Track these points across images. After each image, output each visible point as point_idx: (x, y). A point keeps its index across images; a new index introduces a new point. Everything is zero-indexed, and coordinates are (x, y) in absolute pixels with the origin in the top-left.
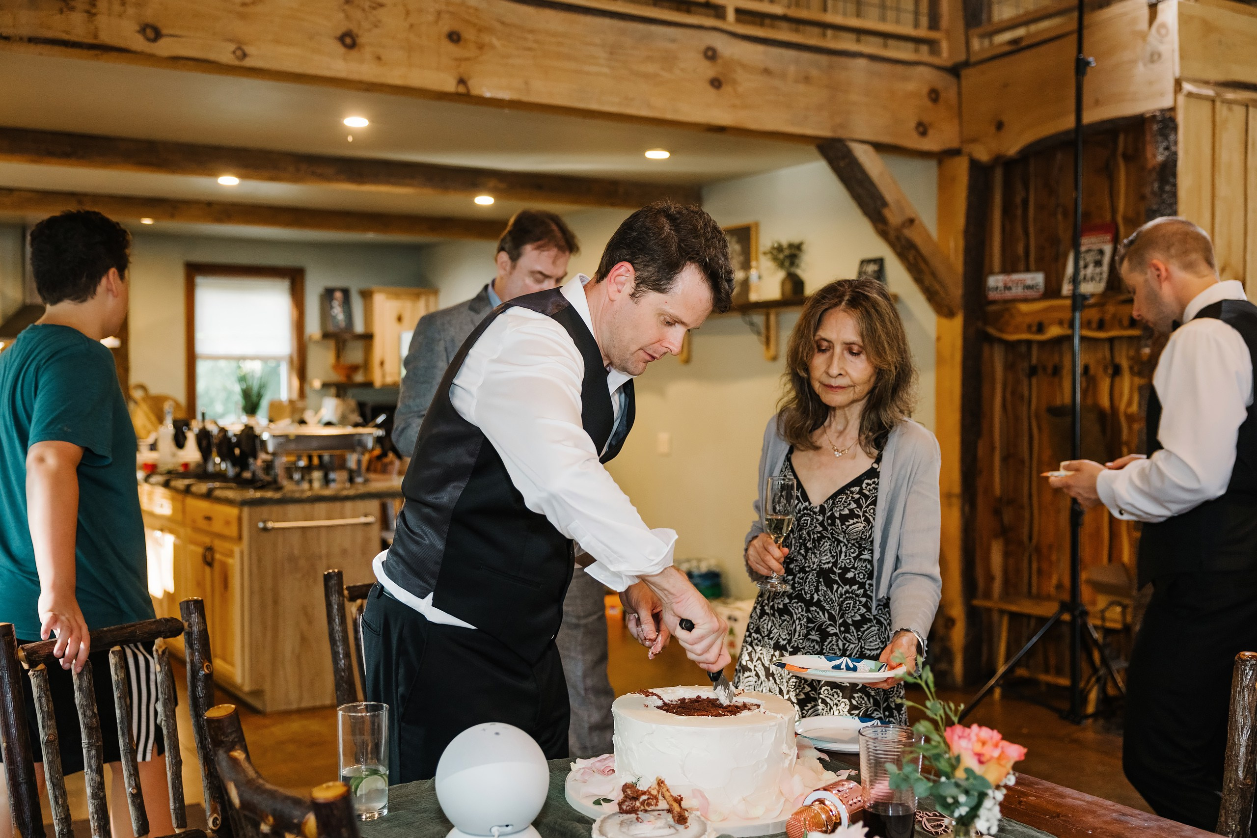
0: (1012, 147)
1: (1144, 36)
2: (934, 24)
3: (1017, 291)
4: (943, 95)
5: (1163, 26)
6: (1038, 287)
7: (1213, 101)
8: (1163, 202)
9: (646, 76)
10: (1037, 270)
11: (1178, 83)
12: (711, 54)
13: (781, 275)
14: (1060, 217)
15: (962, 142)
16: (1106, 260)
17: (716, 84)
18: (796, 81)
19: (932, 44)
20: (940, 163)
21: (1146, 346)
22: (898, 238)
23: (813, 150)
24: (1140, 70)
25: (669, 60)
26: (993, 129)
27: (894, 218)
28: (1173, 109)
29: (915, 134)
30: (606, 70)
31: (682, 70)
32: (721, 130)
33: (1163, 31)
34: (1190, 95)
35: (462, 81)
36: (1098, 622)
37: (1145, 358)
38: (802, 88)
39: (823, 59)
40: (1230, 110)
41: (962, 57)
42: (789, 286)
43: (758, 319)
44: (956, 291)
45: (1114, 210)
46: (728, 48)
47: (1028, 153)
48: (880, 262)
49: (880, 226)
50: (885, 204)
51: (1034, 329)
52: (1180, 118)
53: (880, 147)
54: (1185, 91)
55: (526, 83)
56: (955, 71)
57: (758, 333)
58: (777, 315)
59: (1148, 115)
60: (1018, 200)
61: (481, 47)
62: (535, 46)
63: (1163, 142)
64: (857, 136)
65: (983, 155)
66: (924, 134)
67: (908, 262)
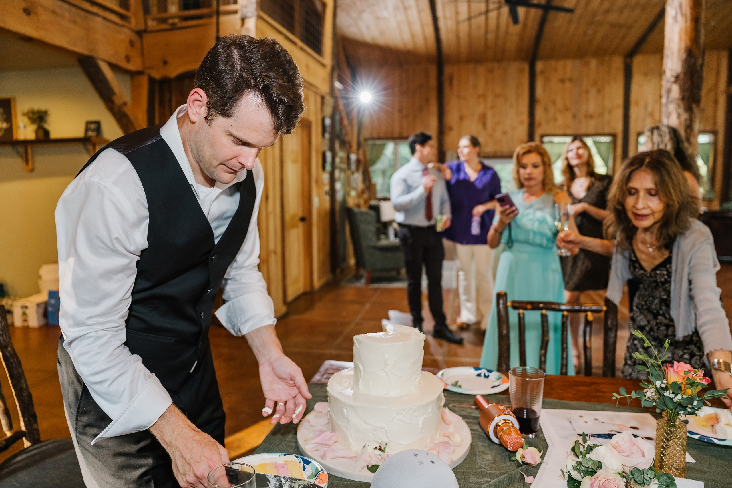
0: (173, 74)
2: (124, 6)
4: (135, 44)
5: (248, 29)
13: (35, 127)
15: (145, 68)
17: (27, 12)
18: (70, 22)
19: (124, 16)
20: (132, 77)
22: (119, 112)
26: (161, 64)
27: (118, 101)
29: (124, 61)
32: (30, 39)
33: (248, 31)
38: (72, 26)
39: (83, 13)
41: (143, 28)
42: (41, 133)
43: (21, 149)
47: (181, 78)
48: (98, 124)
49: (110, 104)
50: (113, 93)
53: (110, 65)
56: (140, 33)
57: (22, 156)
58: (32, 148)
60: (167, 99)
64: (100, 57)
65: (157, 75)
66: (128, 61)
67: (122, 123)
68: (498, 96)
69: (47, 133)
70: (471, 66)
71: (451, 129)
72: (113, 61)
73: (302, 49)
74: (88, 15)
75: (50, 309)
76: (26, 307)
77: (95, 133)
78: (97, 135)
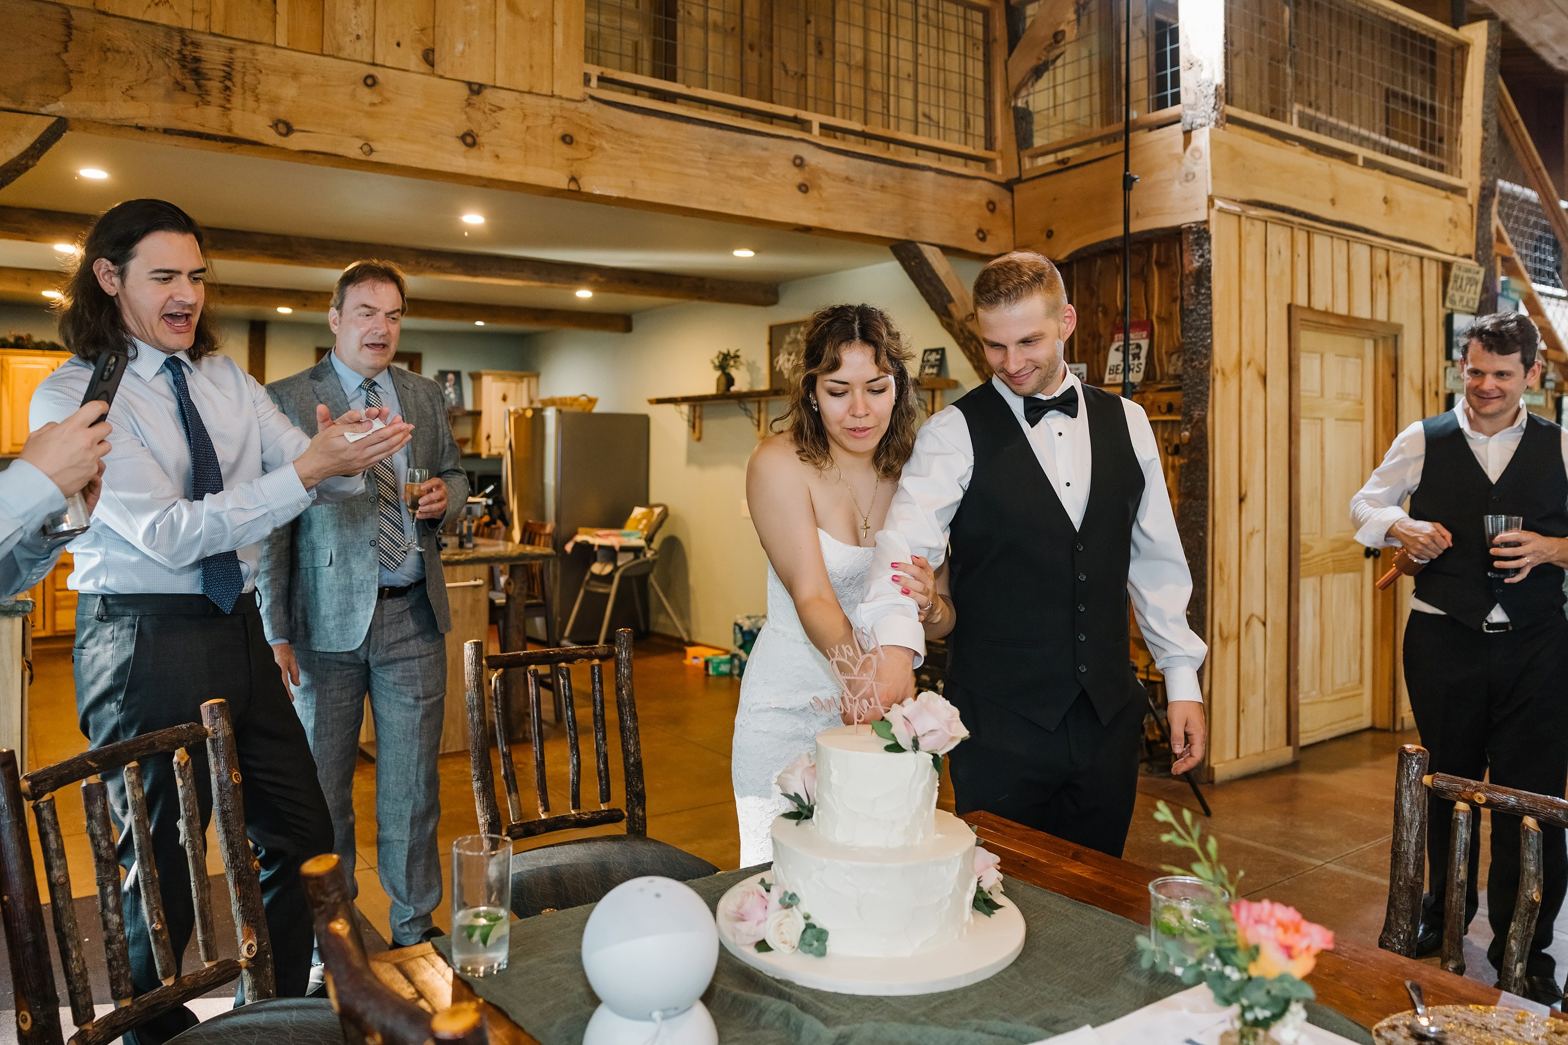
0: (1062, 254)
1: (1180, 159)
2: (990, 144)
4: (998, 206)
5: (1197, 150)
7: (1239, 216)
8: (1199, 303)
9: (742, 180)
10: (1080, 361)
11: (1211, 200)
12: (799, 163)
14: (1100, 315)
16: (1143, 354)
17: (804, 188)
18: (874, 189)
19: (987, 162)
21: (1187, 430)
22: (961, 330)
23: (887, 249)
24: (1177, 188)
25: (762, 166)
26: (1044, 236)
27: (957, 312)
28: (1206, 222)
29: (975, 239)
30: (706, 173)
31: (773, 175)
32: (807, 229)
33: (1197, 155)
34: (1221, 210)
35: (573, 179)
36: (1144, 677)
37: (1185, 441)
38: (878, 195)
39: (897, 171)
40: (1253, 225)
41: (1016, 175)
45: (1149, 311)
46: (815, 158)
47: (1075, 259)
48: (942, 351)
49: (946, 320)
50: (951, 300)
52: (1213, 230)
53: (946, 250)
54: (1216, 207)
55: (633, 182)
56: (1009, 186)
59: (1184, 227)
61: (592, 149)
62: (641, 149)
63: (1198, 251)
64: (927, 239)
66: (983, 239)
67: (970, 351)
72: (952, 243)
73: (1369, 164)
74: (907, 170)
77: (934, 371)
78: (938, 374)
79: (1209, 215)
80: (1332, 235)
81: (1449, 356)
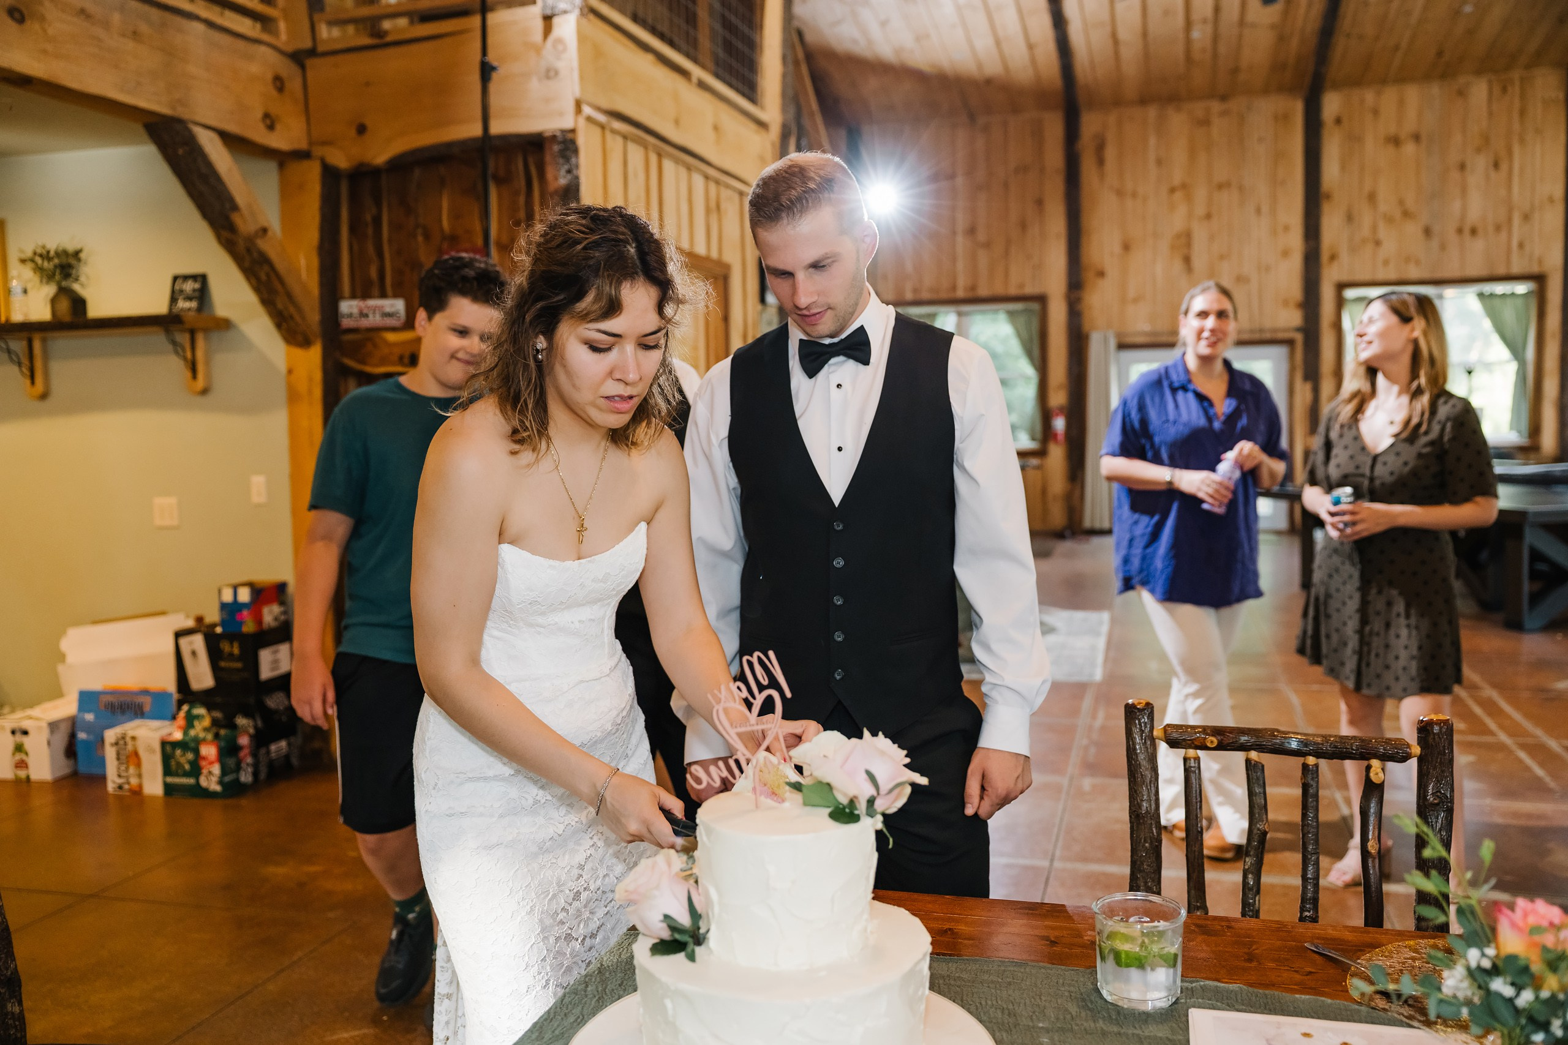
0: (380, 157)
1: (538, 50)
3: (374, 320)
4: (288, 85)
5: (559, 41)
6: (398, 315)
7: (604, 129)
10: (396, 296)
11: (578, 105)
13: (50, 290)
14: (420, 239)
15: (311, 143)
17: (16, 15)
18: (124, 35)
19: (266, 20)
20: (281, 166)
22: (248, 250)
23: (137, 126)
24: (535, 86)
26: (353, 132)
27: (245, 225)
28: (573, 131)
29: (261, 127)
33: (560, 47)
34: (589, 119)
38: (130, 45)
40: (615, 140)
41: (307, 44)
42: (64, 305)
43: (18, 346)
44: (313, 317)
47: (401, 165)
48: (202, 279)
49: (225, 234)
50: (235, 207)
51: (406, 360)
52: (581, 141)
53: (226, 138)
54: (584, 115)
56: (299, 58)
57: (20, 364)
58: (44, 341)
59: (547, 134)
60: (368, 218)
63: (563, 164)
64: (199, 118)
65: (341, 160)
66: (271, 127)
67: (258, 279)
68: (1220, 187)
69: (79, 304)
70: (1152, 112)
71: (1101, 274)
72: (232, 128)
73: (702, 85)
74: (168, 16)
75: (82, 736)
76: (25, 733)
77: (193, 304)
78: (200, 309)
79: (576, 121)
80: (677, 161)
81: (763, 300)
